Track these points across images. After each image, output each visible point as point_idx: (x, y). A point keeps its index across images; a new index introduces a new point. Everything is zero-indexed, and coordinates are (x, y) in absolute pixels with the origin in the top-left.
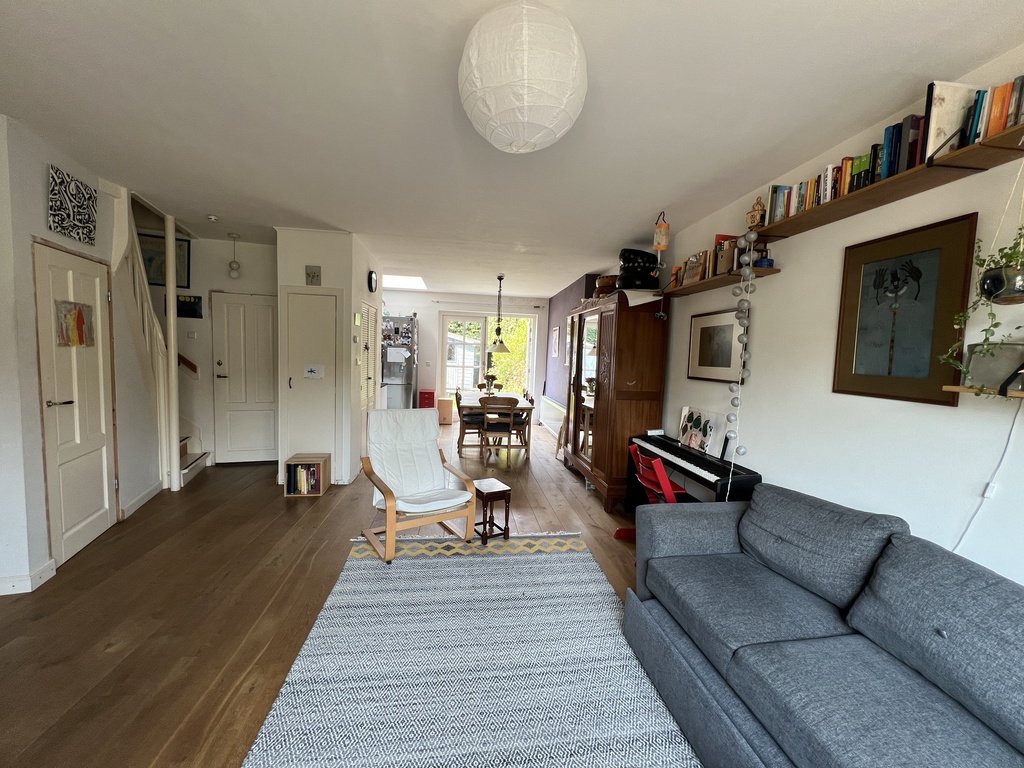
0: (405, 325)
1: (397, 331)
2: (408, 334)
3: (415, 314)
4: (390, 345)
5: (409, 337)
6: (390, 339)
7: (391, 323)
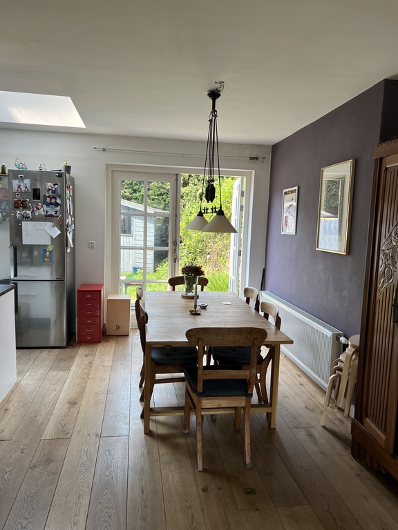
0: (49, 185)
1: (36, 194)
2: (55, 199)
3: (68, 168)
4: (27, 218)
5: (57, 205)
6: (25, 207)
7: (27, 182)
